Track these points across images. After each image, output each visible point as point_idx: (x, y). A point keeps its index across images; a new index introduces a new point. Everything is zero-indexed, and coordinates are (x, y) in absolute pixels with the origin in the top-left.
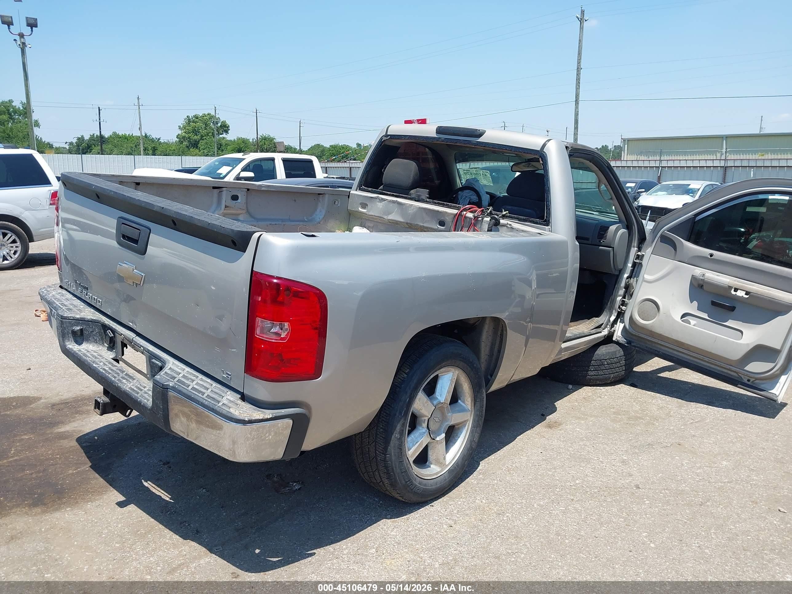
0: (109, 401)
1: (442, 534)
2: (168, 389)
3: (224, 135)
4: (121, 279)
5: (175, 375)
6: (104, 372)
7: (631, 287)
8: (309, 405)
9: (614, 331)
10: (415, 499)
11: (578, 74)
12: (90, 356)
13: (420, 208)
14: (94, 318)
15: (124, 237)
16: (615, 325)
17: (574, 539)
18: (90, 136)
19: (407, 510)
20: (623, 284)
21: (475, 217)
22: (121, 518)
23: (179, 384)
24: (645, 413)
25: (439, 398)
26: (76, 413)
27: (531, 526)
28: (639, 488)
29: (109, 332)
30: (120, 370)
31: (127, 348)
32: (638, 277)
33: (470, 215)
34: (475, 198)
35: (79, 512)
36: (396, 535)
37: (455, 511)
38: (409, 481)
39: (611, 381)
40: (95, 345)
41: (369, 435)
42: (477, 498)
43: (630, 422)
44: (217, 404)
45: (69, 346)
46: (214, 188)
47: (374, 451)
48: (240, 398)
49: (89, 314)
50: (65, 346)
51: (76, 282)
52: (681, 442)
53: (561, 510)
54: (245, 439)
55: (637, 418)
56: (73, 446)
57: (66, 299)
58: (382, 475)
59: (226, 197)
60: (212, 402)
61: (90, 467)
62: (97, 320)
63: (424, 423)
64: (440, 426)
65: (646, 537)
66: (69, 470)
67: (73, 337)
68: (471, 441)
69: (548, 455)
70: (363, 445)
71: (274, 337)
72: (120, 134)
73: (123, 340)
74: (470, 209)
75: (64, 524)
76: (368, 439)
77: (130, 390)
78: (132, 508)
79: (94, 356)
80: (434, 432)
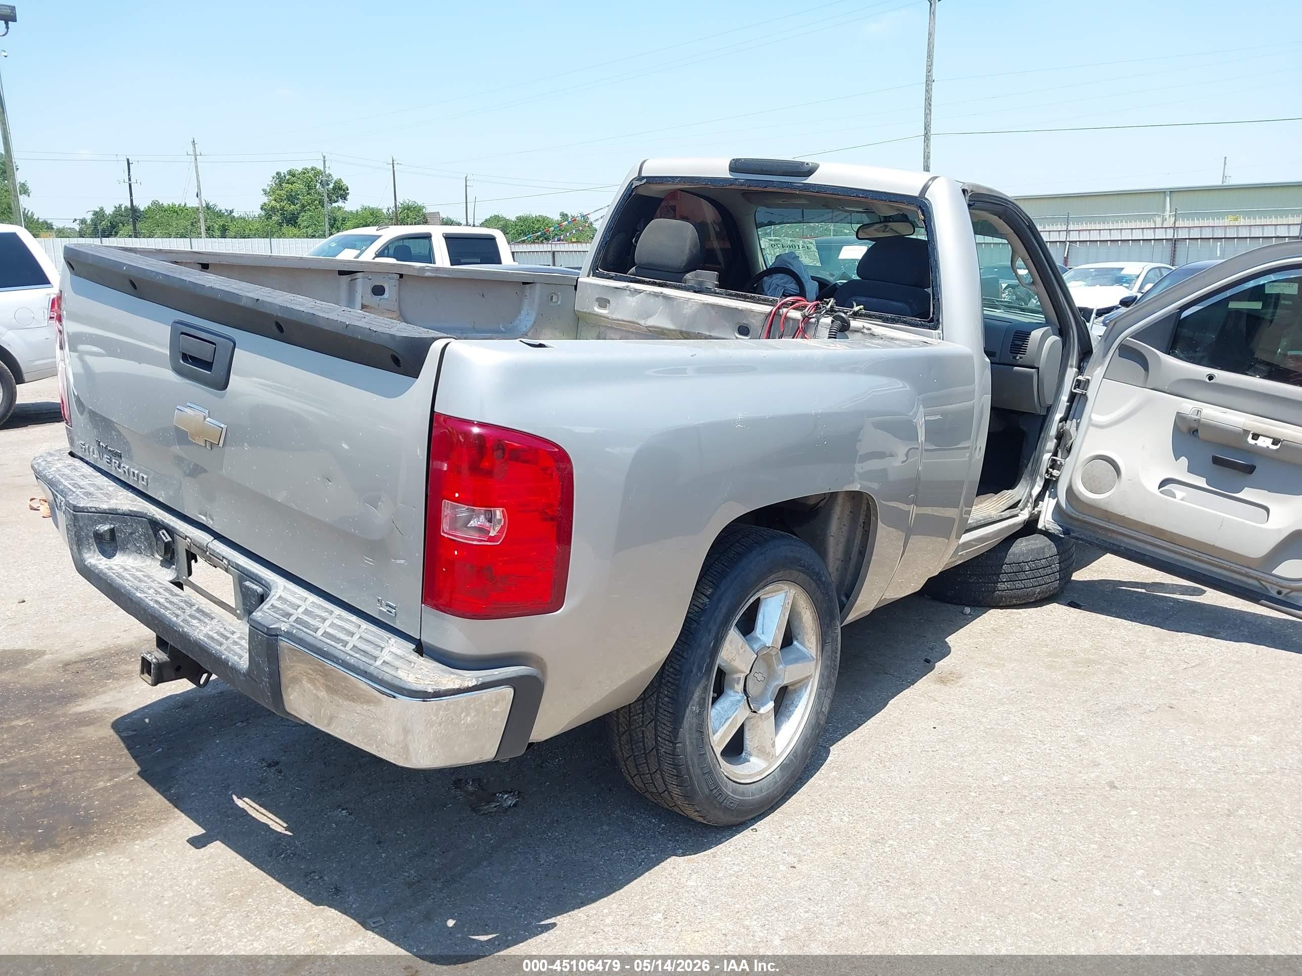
0: (168, 660)
1: (778, 882)
2: (277, 635)
3: (340, 203)
4: (182, 437)
5: (291, 611)
6: (155, 606)
7: (1069, 438)
8: (542, 659)
9: (1040, 512)
10: (724, 819)
11: (928, 91)
12: (129, 577)
13: (704, 304)
14: (135, 509)
15: (185, 357)
16: (1040, 502)
17: (1016, 885)
18: (114, 209)
19: (710, 839)
20: (1053, 432)
21: (804, 317)
22: (196, 869)
23: (298, 626)
24: (1102, 653)
25: (762, 637)
26: (108, 678)
27: (935, 862)
28: (1115, 787)
29: (164, 534)
30: (186, 602)
31: (196, 561)
32: (1080, 417)
33: (796, 315)
34: (792, 286)
35: (120, 858)
36: (697, 886)
37: (797, 839)
38: (716, 788)
39: (1036, 598)
40: (139, 557)
41: (643, 708)
42: (834, 813)
43: (1080, 670)
44: (372, 662)
45: (89, 560)
46: (341, 273)
47: (654, 737)
48: (413, 650)
49: (126, 502)
50: (83, 561)
51: (99, 445)
52: (1174, 702)
53: (985, 831)
54: (427, 725)
55: (1089, 663)
56: (103, 738)
57: (83, 475)
58: (667, 779)
59: (362, 288)
60: (364, 659)
61: (139, 774)
62: (141, 512)
63: (738, 683)
64: (765, 689)
65: (1143, 877)
66: (98, 782)
67: (97, 544)
68: (817, 712)
69: (947, 732)
70: (633, 727)
71: (476, 535)
72: (165, 204)
73: (190, 547)
74: (793, 303)
75: (93, 881)
76: (641, 715)
77: (205, 639)
78: (217, 847)
79: (136, 578)
80: (756, 700)
